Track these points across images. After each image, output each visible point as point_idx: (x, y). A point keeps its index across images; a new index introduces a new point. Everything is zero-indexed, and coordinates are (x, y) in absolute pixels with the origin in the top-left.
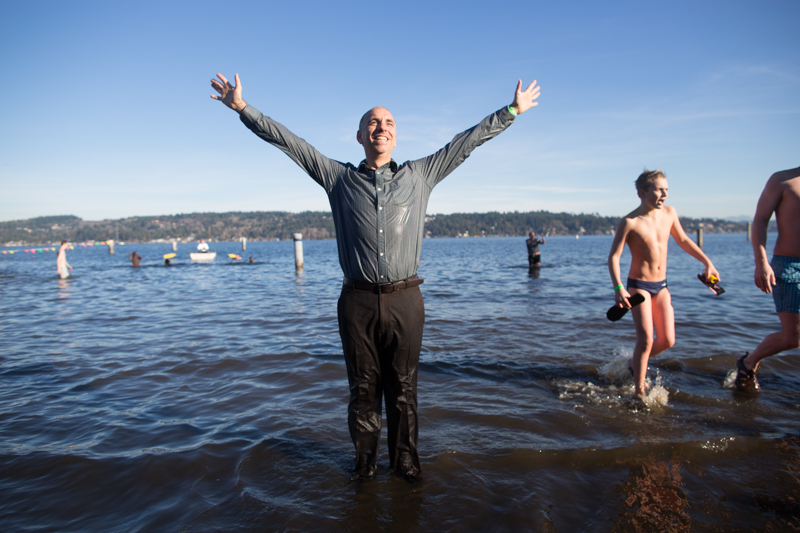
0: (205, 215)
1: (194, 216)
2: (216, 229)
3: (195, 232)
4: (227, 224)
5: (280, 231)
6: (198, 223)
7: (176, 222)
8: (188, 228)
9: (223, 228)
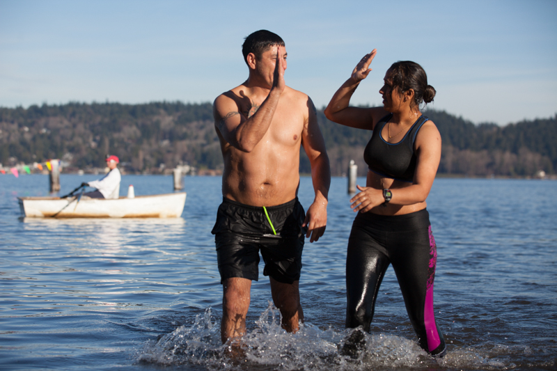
0: (96, 108)
1: (72, 110)
2: (121, 142)
3: (72, 150)
4: (146, 132)
6: (81, 128)
7: (31, 125)
8: (57, 139)
9: (139, 141)
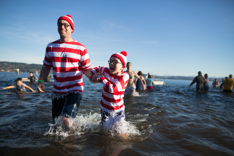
5: (23, 69)
